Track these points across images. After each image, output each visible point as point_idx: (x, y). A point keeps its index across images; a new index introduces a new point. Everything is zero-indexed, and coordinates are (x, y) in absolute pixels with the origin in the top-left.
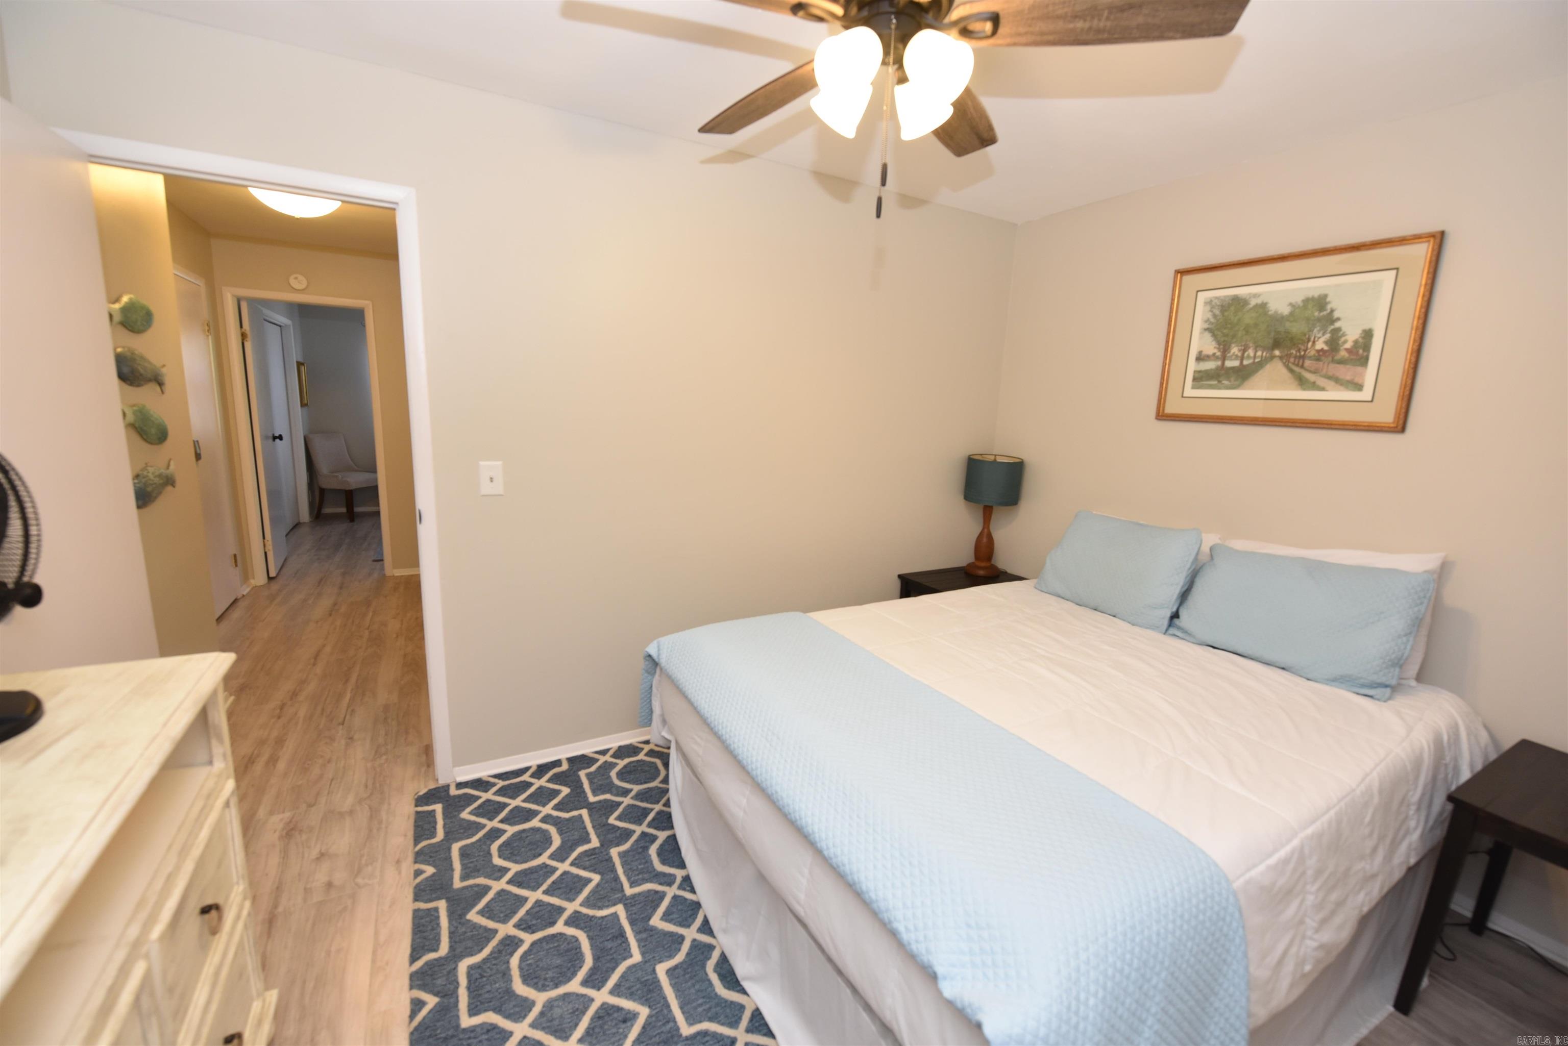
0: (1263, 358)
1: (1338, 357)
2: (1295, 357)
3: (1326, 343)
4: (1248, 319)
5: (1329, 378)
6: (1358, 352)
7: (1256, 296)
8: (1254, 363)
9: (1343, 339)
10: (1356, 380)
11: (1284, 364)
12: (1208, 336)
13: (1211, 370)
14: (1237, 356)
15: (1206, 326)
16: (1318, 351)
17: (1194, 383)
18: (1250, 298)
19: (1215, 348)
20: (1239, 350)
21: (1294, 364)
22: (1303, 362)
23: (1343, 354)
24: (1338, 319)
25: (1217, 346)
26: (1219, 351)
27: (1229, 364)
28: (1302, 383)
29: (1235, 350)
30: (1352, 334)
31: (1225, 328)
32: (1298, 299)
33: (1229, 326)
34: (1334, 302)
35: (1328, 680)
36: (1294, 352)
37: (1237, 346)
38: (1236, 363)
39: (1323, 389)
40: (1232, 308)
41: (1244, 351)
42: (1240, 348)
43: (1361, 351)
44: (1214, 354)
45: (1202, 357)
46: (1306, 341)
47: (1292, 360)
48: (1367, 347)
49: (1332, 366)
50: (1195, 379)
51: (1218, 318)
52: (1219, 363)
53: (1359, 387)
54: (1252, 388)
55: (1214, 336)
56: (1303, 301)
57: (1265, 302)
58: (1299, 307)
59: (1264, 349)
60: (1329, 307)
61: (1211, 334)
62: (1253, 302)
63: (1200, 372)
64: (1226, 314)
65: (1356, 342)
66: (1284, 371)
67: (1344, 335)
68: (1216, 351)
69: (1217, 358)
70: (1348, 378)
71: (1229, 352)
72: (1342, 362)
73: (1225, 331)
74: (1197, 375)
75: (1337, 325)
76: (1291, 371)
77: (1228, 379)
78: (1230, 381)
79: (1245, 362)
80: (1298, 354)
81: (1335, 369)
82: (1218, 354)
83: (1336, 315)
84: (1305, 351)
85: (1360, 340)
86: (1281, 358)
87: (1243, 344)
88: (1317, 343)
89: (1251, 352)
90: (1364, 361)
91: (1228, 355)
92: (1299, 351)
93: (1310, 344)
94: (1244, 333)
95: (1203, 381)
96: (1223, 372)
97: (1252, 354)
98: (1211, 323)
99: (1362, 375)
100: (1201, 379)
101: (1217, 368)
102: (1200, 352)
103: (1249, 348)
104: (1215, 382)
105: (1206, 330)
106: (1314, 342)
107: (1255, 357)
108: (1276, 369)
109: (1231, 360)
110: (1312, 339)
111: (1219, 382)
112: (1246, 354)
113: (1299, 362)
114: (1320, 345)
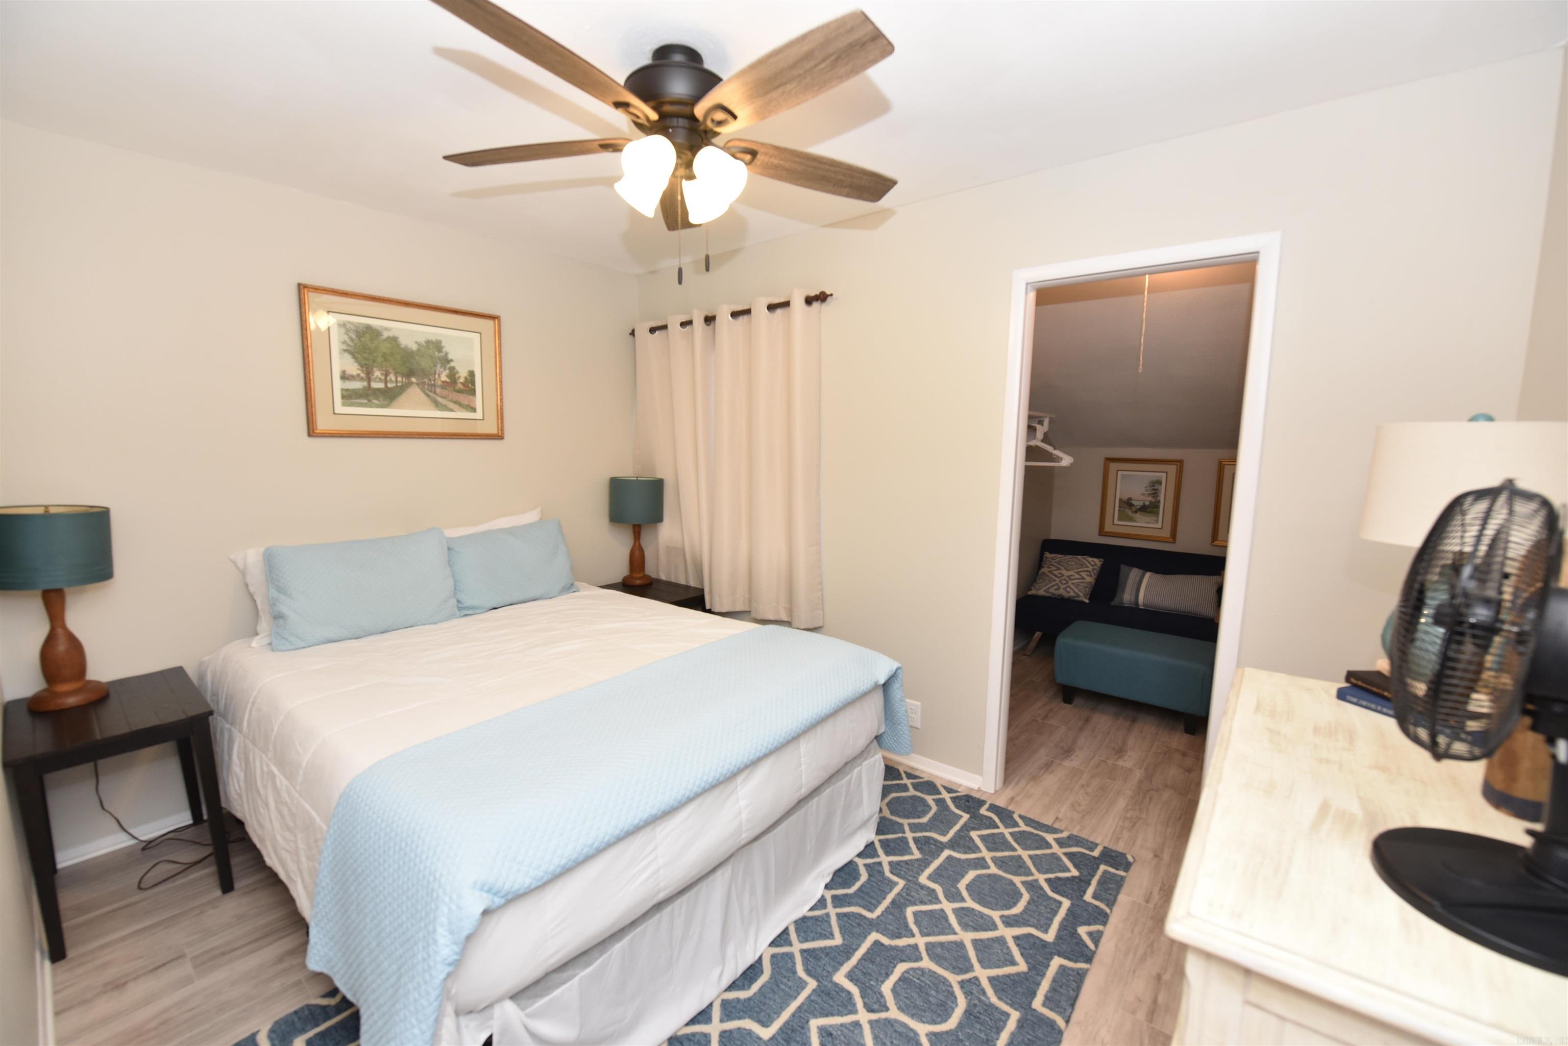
0: (404, 383)
1: (457, 388)
2: (428, 385)
3: (447, 376)
4: (385, 347)
5: (456, 402)
6: (468, 385)
7: (386, 329)
8: (397, 386)
9: (457, 375)
10: (472, 405)
11: (421, 389)
12: (348, 357)
13: (359, 389)
14: (380, 379)
15: (344, 347)
16: (443, 382)
17: (344, 401)
18: (382, 329)
19: (358, 369)
20: (382, 374)
21: (428, 390)
22: (435, 389)
23: (460, 386)
24: (452, 360)
25: (360, 368)
26: (363, 372)
27: (375, 385)
28: (438, 406)
29: (377, 373)
30: (463, 374)
31: (364, 353)
32: (422, 340)
33: (368, 351)
34: (448, 348)
35: (560, 592)
36: (426, 380)
37: (379, 370)
38: (381, 385)
39: (452, 410)
40: (367, 336)
41: (386, 375)
42: (382, 372)
43: (470, 385)
44: (358, 375)
45: (346, 376)
46: (433, 373)
47: (426, 387)
48: (473, 383)
49: (454, 394)
50: (343, 397)
51: (356, 341)
52: (365, 384)
53: (474, 410)
54: (400, 407)
55: (354, 357)
56: (425, 342)
57: (396, 336)
58: (423, 346)
59: (403, 375)
60: (444, 350)
61: (352, 356)
62: (386, 334)
63: (348, 390)
64: (362, 339)
65: (466, 378)
66: (422, 395)
67: (457, 372)
68: (359, 372)
69: (362, 379)
70: (466, 403)
71: (373, 375)
72: (460, 391)
73: (365, 355)
74: (345, 393)
75: (452, 364)
76: (428, 395)
77: (377, 399)
78: (379, 401)
79: (389, 385)
80: (430, 383)
81: (455, 396)
82: (363, 375)
83: (450, 357)
84: (435, 381)
85: (468, 377)
86: (418, 384)
87: (384, 369)
88: (441, 376)
89: (392, 377)
90: (473, 392)
91: (372, 377)
92: (430, 380)
93: (437, 376)
94: (383, 360)
95: (352, 399)
96: (370, 392)
97: (394, 379)
98: (348, 345)
99: (474, 402)
100: (349, 397)
101: (364, 388)
102: (344, 372)
103: (390, 373)
104: (365, 401)
105: (345, 351)
106: (439, 375)
107: (396, 381)
108: (415, 393)
109: (376, 382)
110: (437, 372)
111: (369, 401)
112: (388, 378)
113: (431, 389)
114: (444, 378)
